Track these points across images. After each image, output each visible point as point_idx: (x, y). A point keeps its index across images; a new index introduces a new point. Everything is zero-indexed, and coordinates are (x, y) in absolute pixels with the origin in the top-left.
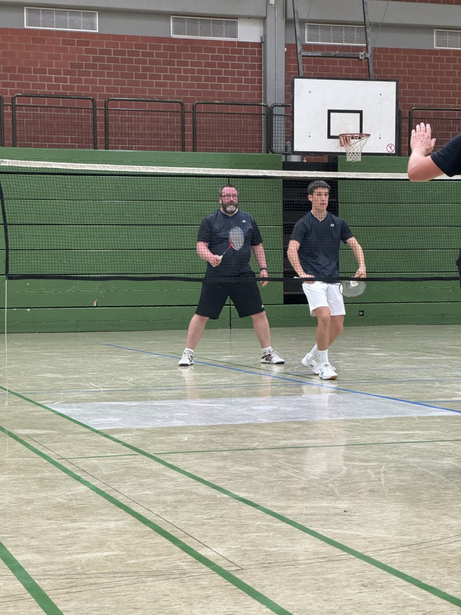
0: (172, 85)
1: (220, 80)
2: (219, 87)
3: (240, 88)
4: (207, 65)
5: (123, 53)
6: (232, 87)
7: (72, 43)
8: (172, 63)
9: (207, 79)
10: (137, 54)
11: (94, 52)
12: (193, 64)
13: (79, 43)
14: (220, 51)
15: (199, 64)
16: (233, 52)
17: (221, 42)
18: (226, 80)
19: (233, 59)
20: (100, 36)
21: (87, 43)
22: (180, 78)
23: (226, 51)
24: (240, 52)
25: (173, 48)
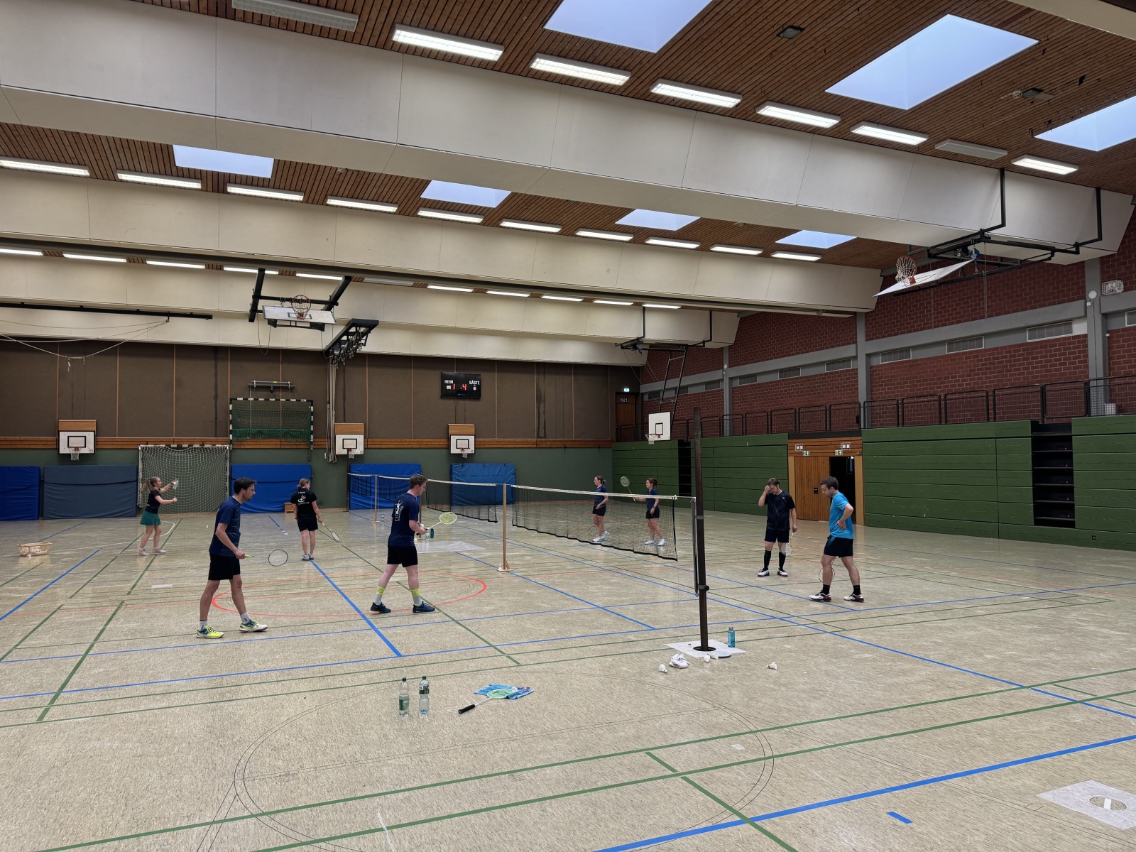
0: (1028, 373)
1: (1060, 365)
2: (1060, 369)
3: (1075, 368)
4: (1051, 356)
5: (998, 358)
6: (1070, 368)
7: (969, 358)
8: (1028, 359)
9: (1051, 366)
10: (1006, 357)
11: (981, 360)
12: (1041, 357)
13: (974, 357)
14: (1060, 345)
15: (1046, 356)
16: (1069, 343)
17: (1060, 338)
18: (1065, 364)
19: (1070, 348)
20: (986, 350)
21: (977, 356)
22: (1033, 368)
23: (1065, 344)
24: (1074, 343)
25: (1028, 349)
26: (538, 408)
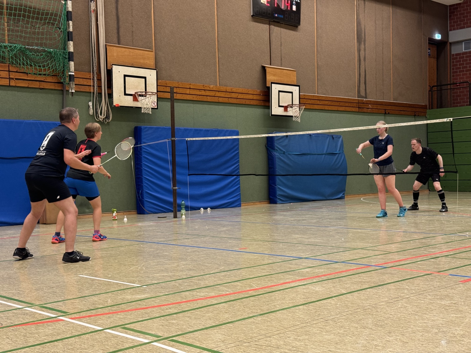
26: (359, 50)
